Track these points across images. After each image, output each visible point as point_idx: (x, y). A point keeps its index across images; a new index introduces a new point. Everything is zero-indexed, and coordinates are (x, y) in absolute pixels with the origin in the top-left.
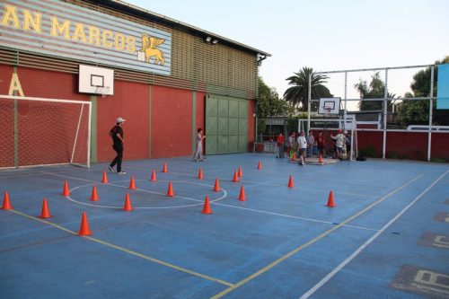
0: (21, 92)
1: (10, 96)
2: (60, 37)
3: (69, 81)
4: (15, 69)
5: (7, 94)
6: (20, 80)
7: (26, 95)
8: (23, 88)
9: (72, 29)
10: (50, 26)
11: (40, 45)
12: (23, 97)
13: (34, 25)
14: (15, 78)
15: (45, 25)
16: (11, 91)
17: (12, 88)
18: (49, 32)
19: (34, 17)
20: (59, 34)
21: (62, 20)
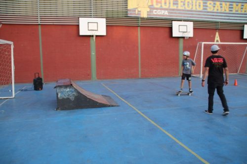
0: (219, 41)
1: (215, 43)
2: (237, 13)
3: (238, 33)
4: (217, 30)
5: (214, 41)
6: (219, 35)
7: (221, 42)
8: (220, 39)
9: (242, 7)
10: (232, 8)
11: (228, 18)
12: (220, 43)
13: (226, 9)
14: (217, 34)
15: (230, 8)
16: (215, 41)
17: (216, 39)
18: (232, 11)
19: (226, 5)
20: (236, 11)
21: (237, 4)
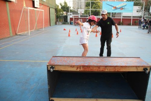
14: (24, 1)
17: (24, 5)
